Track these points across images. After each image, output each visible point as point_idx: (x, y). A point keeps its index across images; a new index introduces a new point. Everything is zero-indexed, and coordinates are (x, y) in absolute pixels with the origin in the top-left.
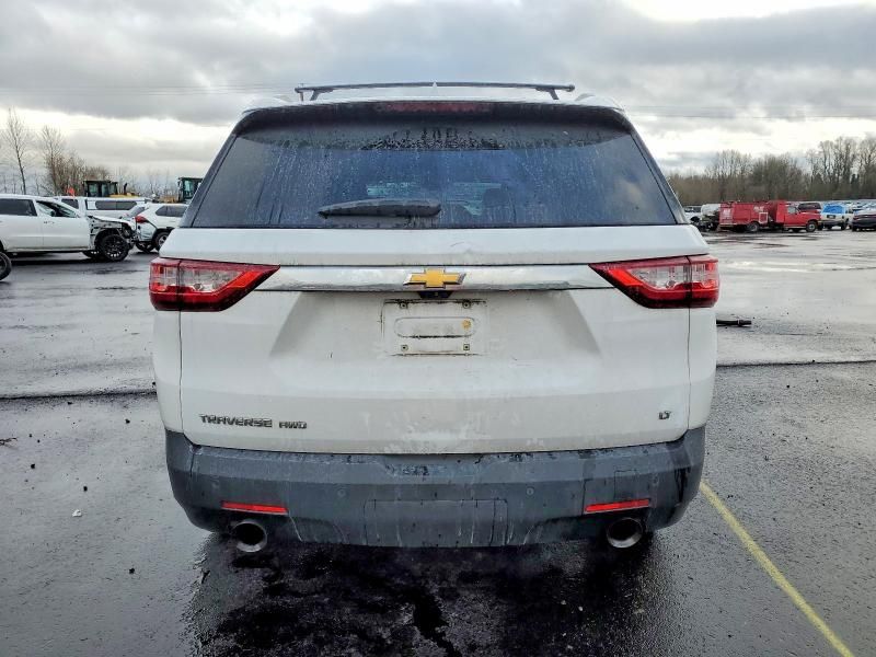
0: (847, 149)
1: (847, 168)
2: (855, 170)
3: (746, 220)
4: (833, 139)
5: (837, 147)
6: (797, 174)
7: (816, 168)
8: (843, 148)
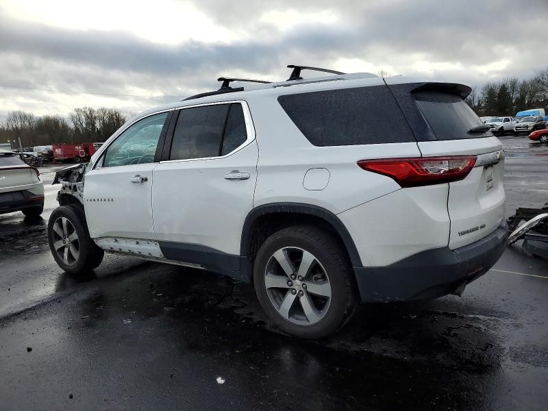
0: (90, 113)
1: (93, 124)
2: (98, 125)
3: (72, 155)
4: (81, 107)
5: (85, 112)
6: (65, 127)
7: (76, 124)
8: (88, 112)
